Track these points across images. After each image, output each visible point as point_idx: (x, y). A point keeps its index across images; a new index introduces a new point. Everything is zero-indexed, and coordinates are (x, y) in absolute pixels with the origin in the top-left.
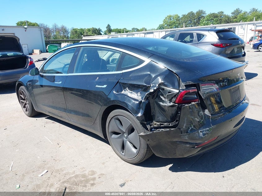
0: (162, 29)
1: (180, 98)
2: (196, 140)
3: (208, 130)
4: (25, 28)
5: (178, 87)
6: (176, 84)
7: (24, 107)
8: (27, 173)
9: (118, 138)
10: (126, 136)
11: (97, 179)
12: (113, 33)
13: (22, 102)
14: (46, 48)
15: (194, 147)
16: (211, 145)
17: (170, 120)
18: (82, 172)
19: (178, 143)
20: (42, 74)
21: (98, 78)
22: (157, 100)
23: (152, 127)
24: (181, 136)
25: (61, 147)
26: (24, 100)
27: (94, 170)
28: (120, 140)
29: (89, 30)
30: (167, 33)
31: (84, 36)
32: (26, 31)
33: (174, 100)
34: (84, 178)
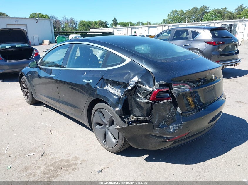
0: (165, 23)
1: (153, 96)
2: (167, 134)
3: (178, 126)
4: (36, 20)
5: (152, 86)
6: (151, 83)
7: (26, 95)
8: (19, 156)
9: (101, 128)
10: (107, 127)
11: (79, 165)
12: (118, 26)
13: (24, 91)
14: (55, 39)
15: (165, 141)
16: (182, 140)
17: (145, 115)
18: (67, 157)
19: (151, 136)
20: (40, 66)
21: (86, 73)
22: (134, 96)
23: (130, 120)
24: (153, 130)
25: (53, 133)
26: (26, 89)
27: (78, 156)
28: (103, 130)
29: (96, 23)
30: (170, 28)
31: (91, 28)
32: (37, 23)
33: (148, 97)
34: (68, 163)
